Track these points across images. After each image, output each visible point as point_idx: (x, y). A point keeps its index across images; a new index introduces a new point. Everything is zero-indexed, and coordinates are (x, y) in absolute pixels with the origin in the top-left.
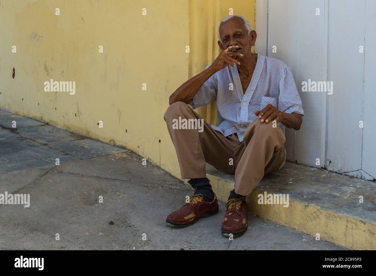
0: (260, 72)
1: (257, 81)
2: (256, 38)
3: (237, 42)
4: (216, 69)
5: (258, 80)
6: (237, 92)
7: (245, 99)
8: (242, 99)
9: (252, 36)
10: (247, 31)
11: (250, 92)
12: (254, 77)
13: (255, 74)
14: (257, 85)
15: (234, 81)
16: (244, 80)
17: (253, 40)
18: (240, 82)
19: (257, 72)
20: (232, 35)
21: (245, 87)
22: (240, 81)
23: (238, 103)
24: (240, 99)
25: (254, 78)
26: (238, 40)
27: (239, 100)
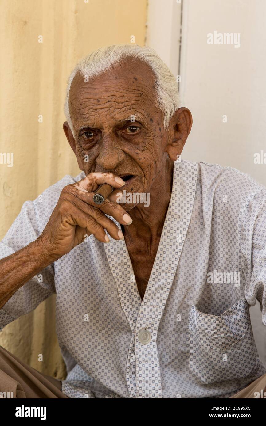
0: (185, 223)
1: (177, 256)
2: (188, 134)
3: (123, 156)
4: (53, 249)
5: (179, 254)
6: (119, 299)
7: (144, 319)
8: (135, 321)
9: (177, 128)
10: (162, 114)
11: (158, 295)
12: (164, 243)
13: (168, 234)
14: (175, 269)
15: (109, 260)
16: (139, 258)
17: (176, 140)
18: (129, 263)
19: (175, 226)
20: (111, 130)
21: (142, 276)
22: (128, 258)
23: (123, 332)
24: (131, 322)
25: (168, 247)
26: (128, 148)
27: (126, 324)
